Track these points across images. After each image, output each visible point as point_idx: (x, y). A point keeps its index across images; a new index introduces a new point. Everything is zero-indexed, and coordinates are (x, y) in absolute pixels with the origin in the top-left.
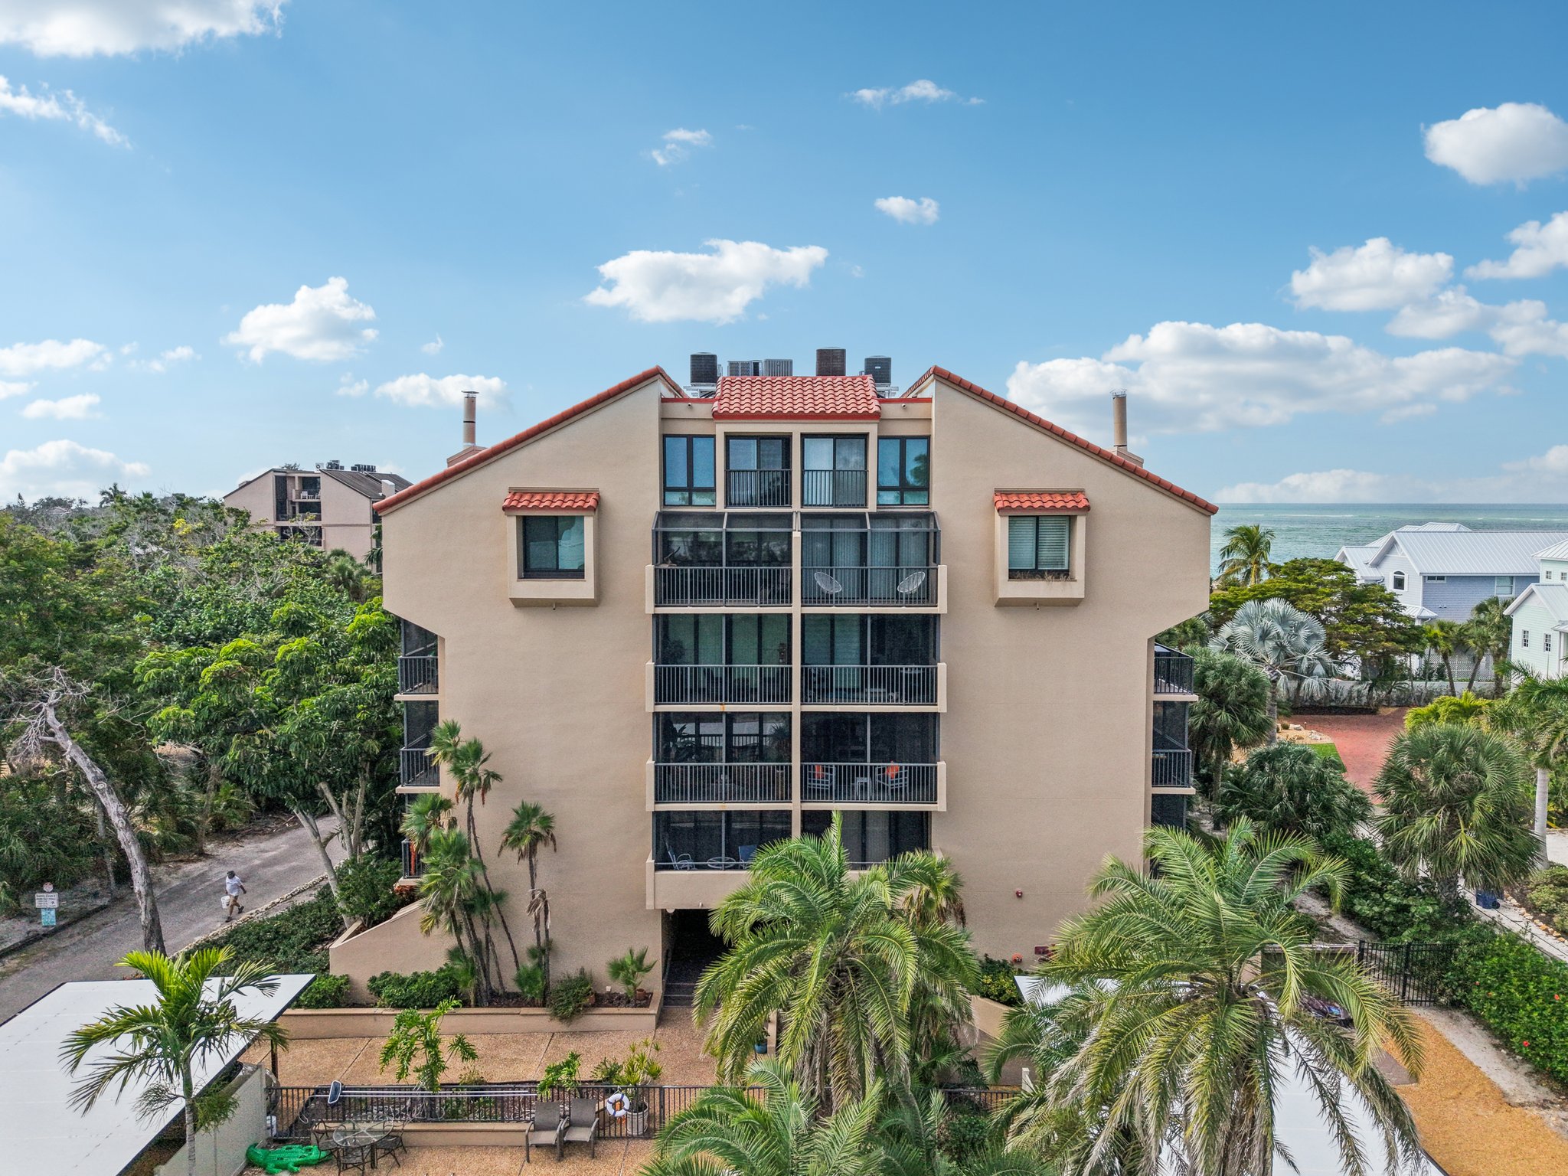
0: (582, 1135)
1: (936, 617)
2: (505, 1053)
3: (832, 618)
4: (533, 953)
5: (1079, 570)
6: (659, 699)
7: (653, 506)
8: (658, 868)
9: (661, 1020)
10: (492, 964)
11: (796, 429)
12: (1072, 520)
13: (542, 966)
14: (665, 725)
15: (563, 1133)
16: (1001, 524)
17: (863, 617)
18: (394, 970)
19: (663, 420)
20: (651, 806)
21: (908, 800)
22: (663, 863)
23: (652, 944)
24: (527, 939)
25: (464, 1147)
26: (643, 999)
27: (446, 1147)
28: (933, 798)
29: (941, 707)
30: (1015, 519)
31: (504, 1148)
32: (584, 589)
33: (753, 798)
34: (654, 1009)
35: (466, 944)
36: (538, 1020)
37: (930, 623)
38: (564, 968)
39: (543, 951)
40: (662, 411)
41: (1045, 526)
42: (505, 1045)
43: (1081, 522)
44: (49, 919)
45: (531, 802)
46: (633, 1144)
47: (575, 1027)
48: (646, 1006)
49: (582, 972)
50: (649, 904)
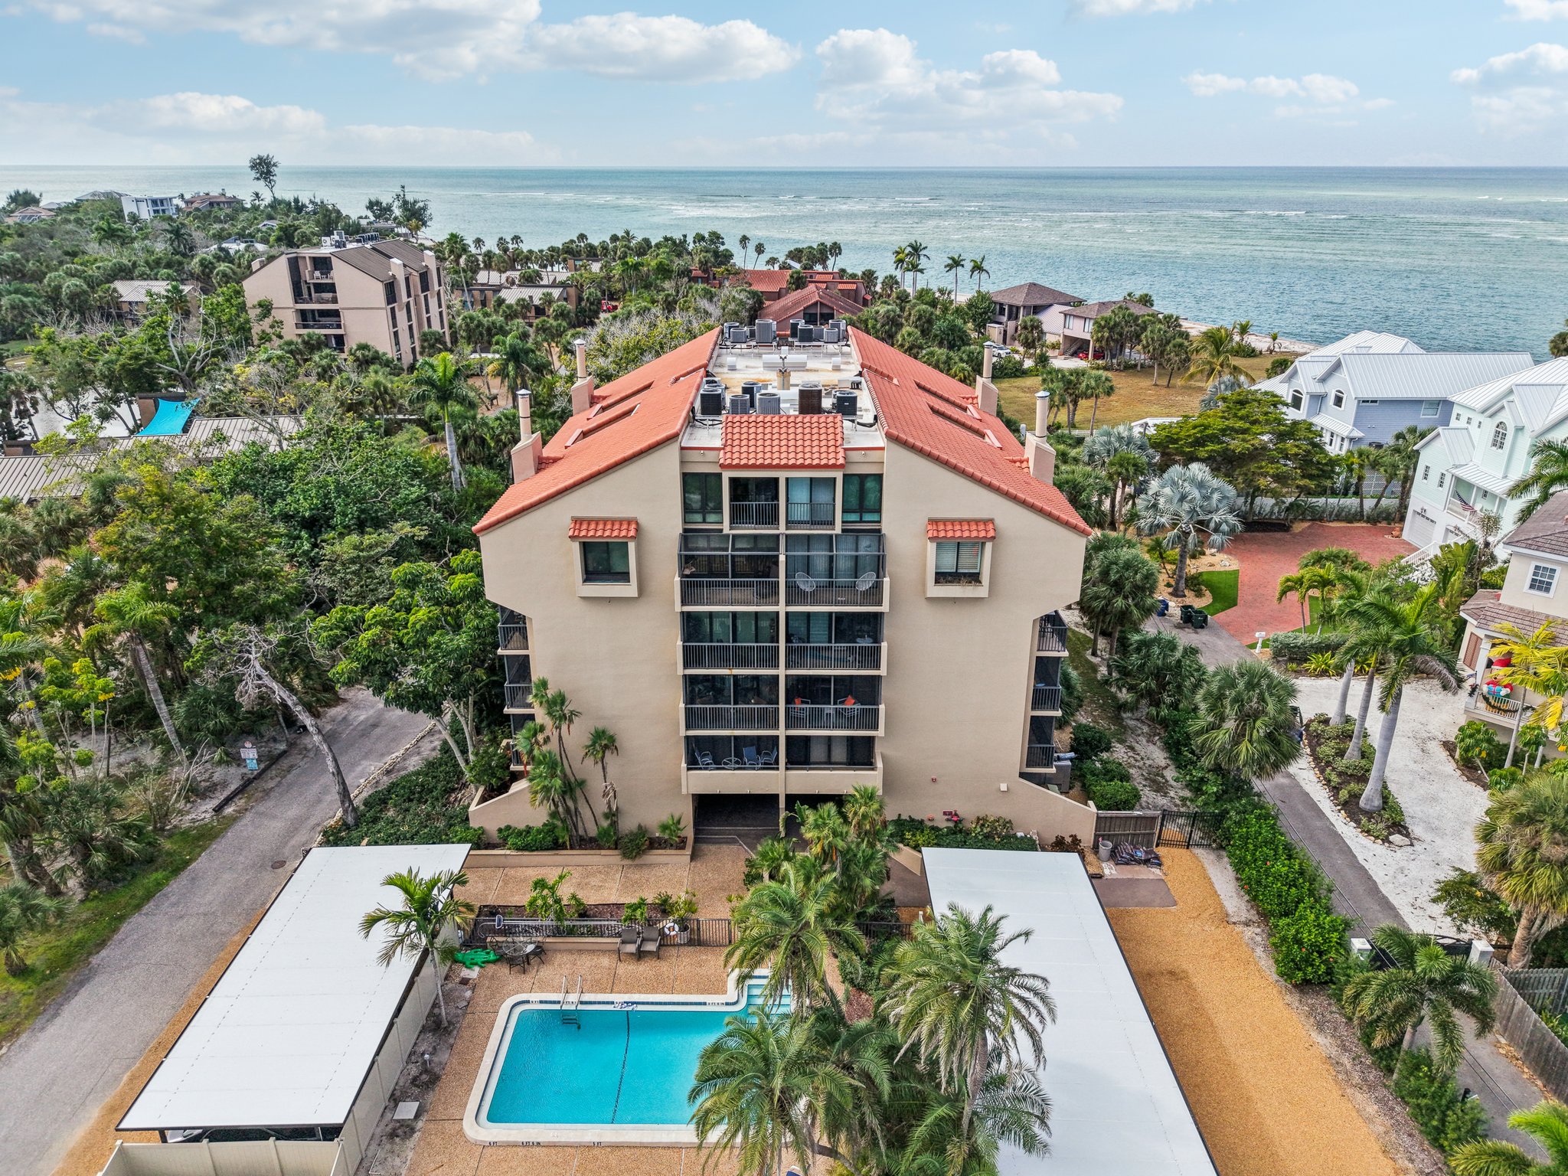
0: (651, 947)
1: (882, 614)
2: (594, 881)
3: (808, 615)
4: (606, 816)
5: (985, 578)
6: (686, 665)
7: (677, 527)
8: (689, 769)
9: (694, 857)
10: (580, 824)
11: (782, 475)
12: (983, 544)
13: (614, 824)
14: (691, 681)
15: (640, 946)
16: (931, 547)
17: (830, 614)
18: (513, 824)
19: (683, 462)
20: (683, 732)
21: (859, 728)
22: (693, 763)
23: (686, 812)
24: (601, 807)
25: (580, 951)
26: (681, 845)
27: (570, 951)
28: (876, 727)
29: (883, 671)
30: (940, 543)
31: (604, 952)
32: (630, 590)
33: (752, 728)
34: (688, 851)
35: (561, 809)
36: (610, 858)
37: (877, 617)
38: (628, 824)
39: (613, 815)
40: (682, 457)
41: (964, 551)
42: (593, 875)
43: (989, 546)
44: (252, 765)
45: (600, 727)
46: (682, 949)
47: (637, 861)
48: (683, 848)
49: (640, 827)
50: (684, 791)
